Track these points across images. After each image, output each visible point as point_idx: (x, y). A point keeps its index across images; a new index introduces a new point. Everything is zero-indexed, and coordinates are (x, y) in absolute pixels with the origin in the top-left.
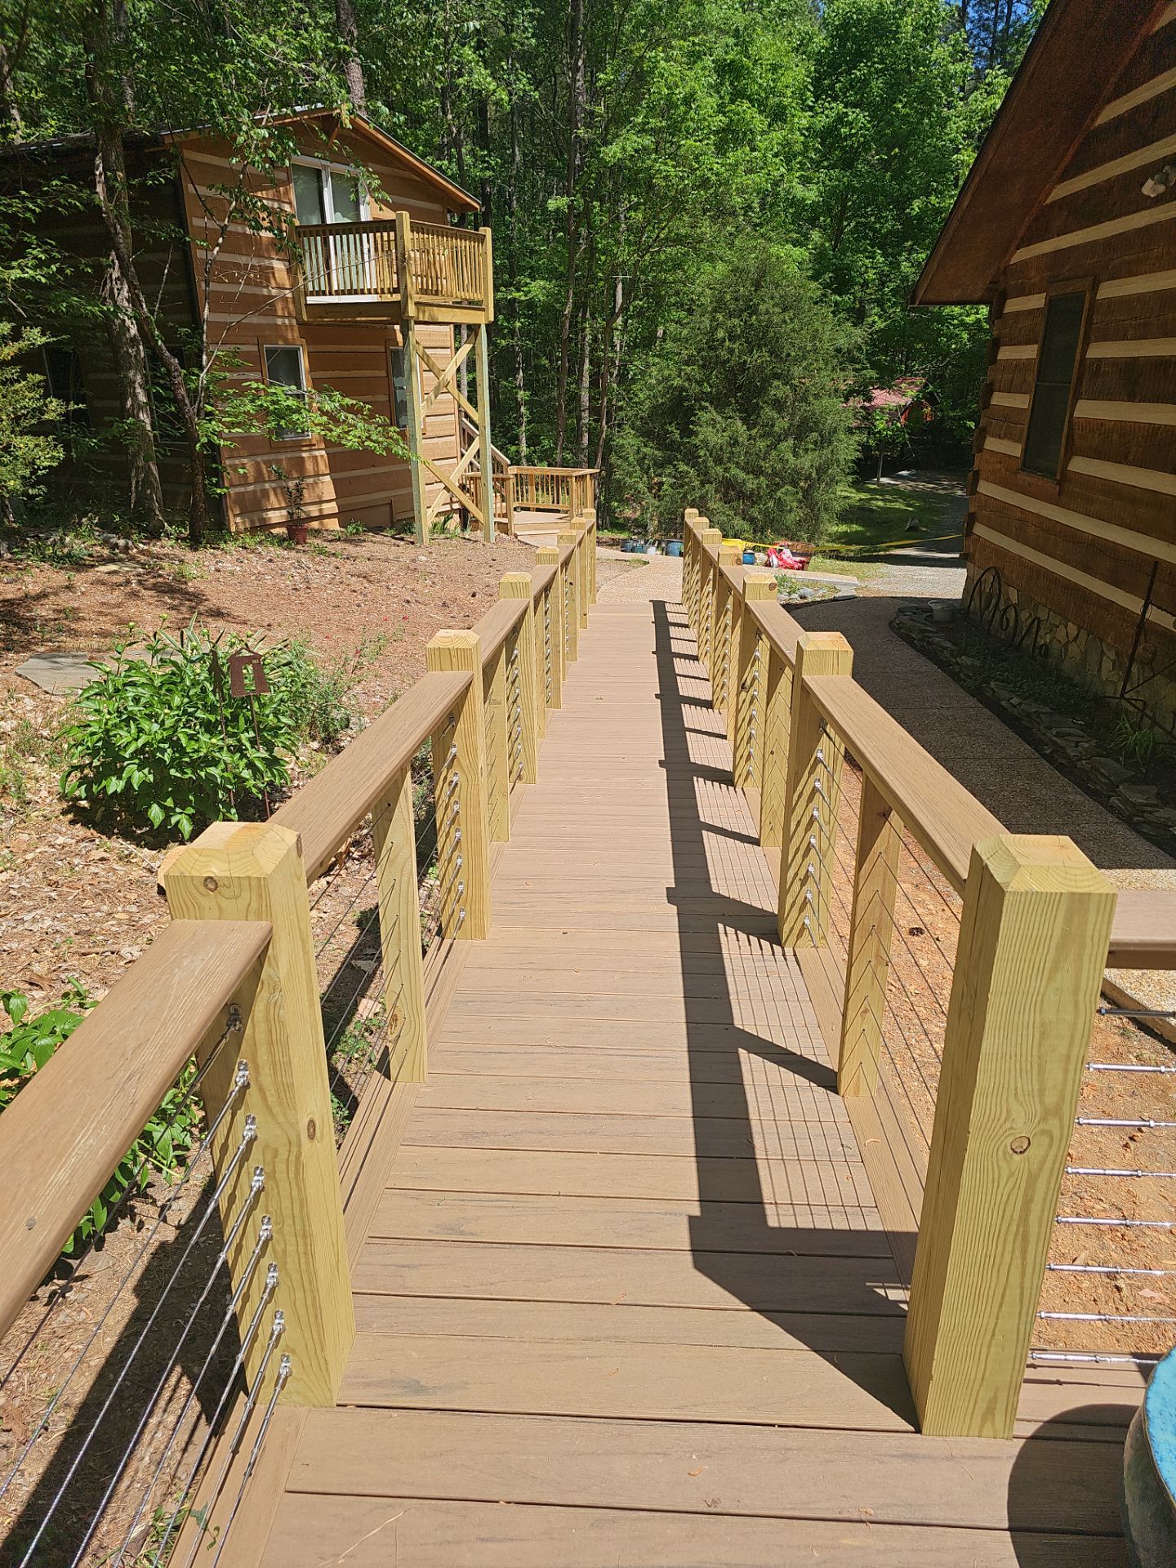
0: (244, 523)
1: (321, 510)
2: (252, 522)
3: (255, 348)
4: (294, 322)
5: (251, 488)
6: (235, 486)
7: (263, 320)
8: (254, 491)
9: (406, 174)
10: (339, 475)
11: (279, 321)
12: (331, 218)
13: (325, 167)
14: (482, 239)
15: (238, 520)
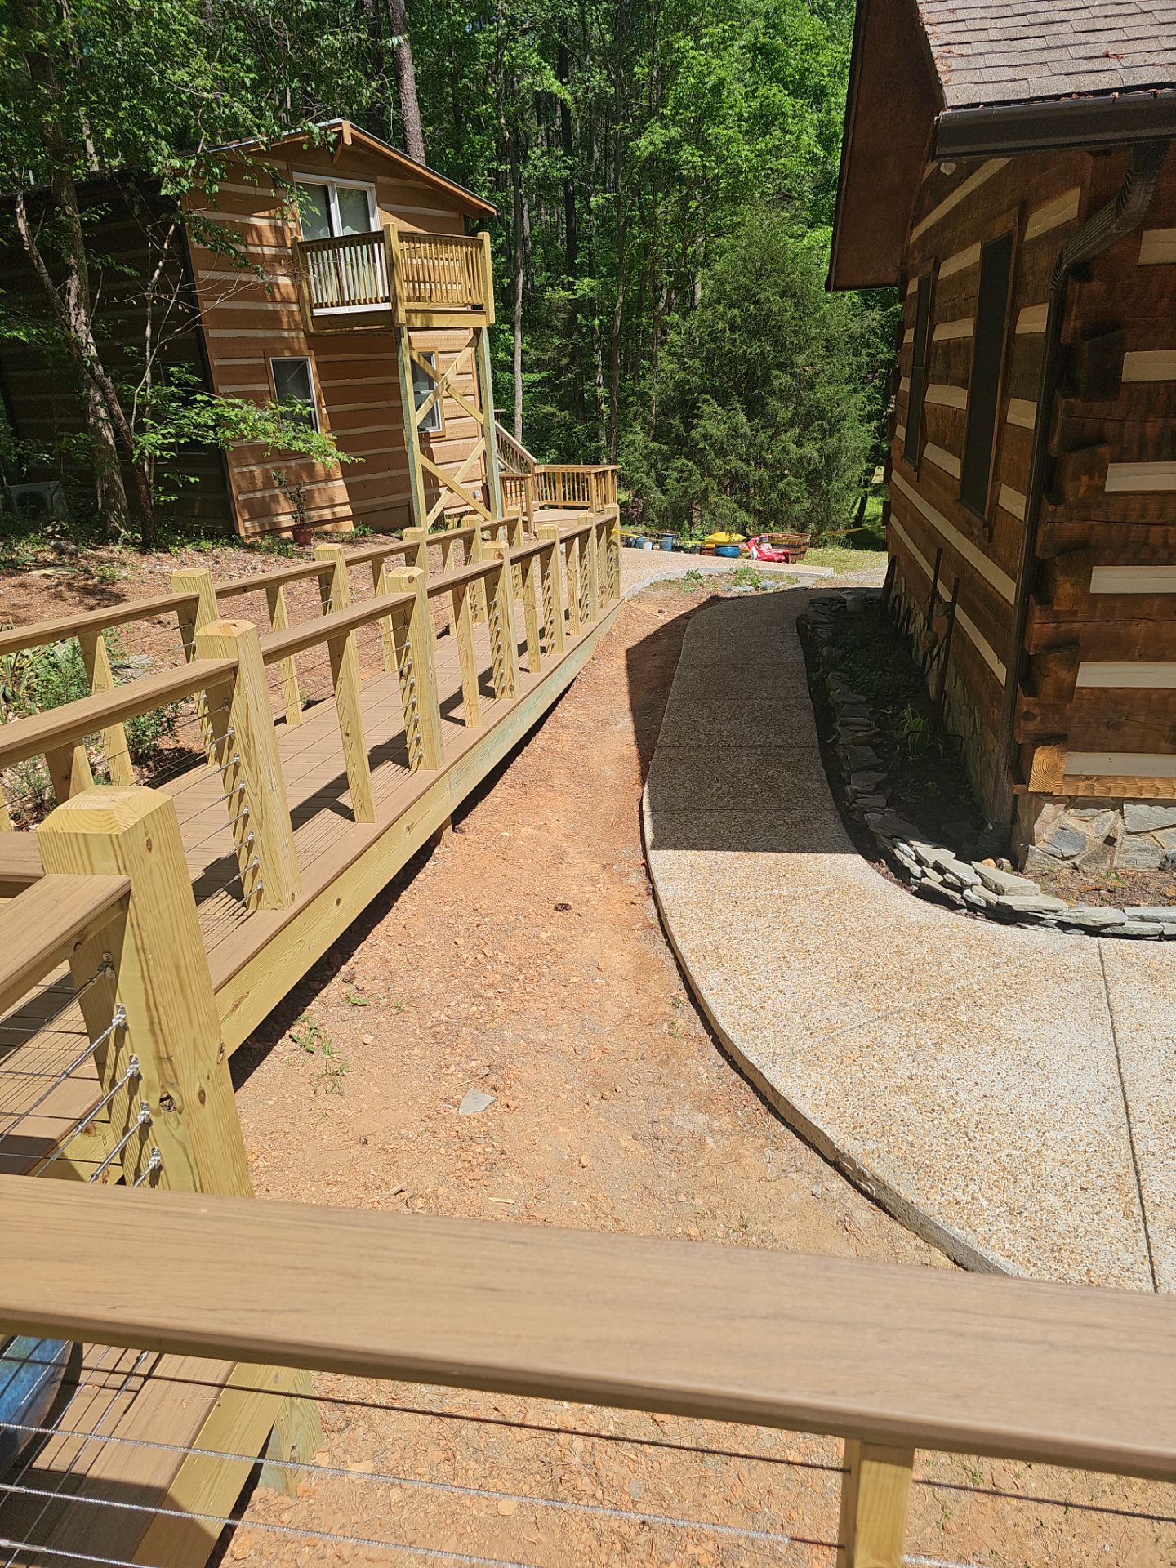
0: (254, 527)
1: (334, 513)
2: (261, 526)
3: (261, 361)
4: (302, 334)
5: (259, 495)
6: (244, 493)
7: (269, 334)
8: (263, 497)
9: (419, 184)
10: (351, 480)
11: (286, 334)
12: (338, 232)
13: (332, 183)
14: (480, 244)
15: (248, 524)
